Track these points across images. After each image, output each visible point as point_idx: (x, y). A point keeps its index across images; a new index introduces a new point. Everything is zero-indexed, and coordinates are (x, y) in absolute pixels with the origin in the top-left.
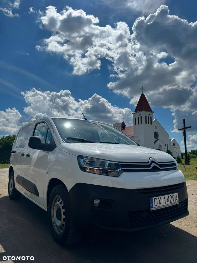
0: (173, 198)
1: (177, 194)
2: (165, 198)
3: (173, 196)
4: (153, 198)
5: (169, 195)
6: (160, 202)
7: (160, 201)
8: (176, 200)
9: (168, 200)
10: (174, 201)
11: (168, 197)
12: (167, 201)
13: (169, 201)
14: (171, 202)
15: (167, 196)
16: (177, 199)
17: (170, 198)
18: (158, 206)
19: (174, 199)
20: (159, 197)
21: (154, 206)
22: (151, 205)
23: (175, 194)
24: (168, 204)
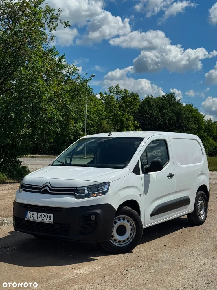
0: (47, 217)
1: (52, 215)
2: (37, 215)
3: (47, 216)
4: (28, 212)
5: (42, 214)
6: (33, 216)
7: (33, 215)
8: (49, 219)
9: (41, 217)
10: (48, 220)
11: (41, 215)
12: (40, 218)
13: (41, 218)
14: (43, 219)
15: (39, 214)
16: (51, 219)
17: (43, 216)
18: (31, 218)
19: (47, 218)
20: (33, 213)
21: (28, 218)
22: (26, 216)
23: (49, 215)
24: (39, 220)
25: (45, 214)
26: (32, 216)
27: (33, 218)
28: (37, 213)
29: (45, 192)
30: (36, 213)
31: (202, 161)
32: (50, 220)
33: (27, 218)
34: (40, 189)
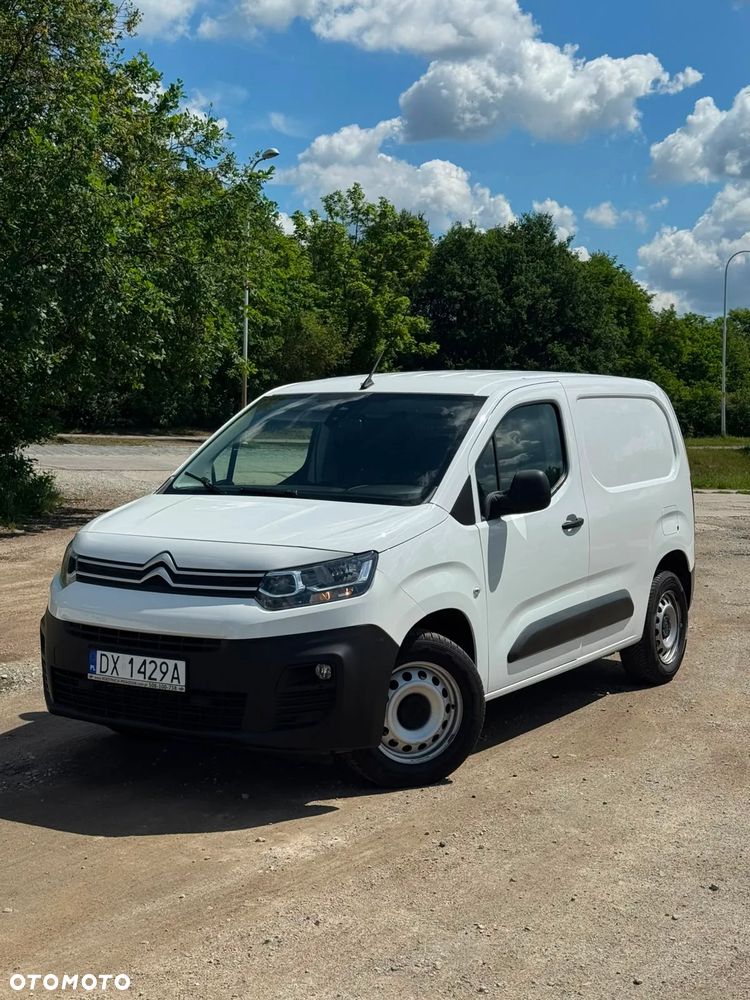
0: (164, 670)
1: (182, 665)
2: (131, 662)
3: (164, 667)
4: (99, 653)
5: (149, 659)
6: (115, 667)
7: (115, 663)
8: (173, 678)
9: (142, 670)
10: (167, 679)
11: (145, 662)
12: (139, 672)
13: (144, 673)
14: (150, 678)
15: (138, 660)
16: (178, 678)
17: (150, 668)
18: (109, 673)
19: (165, 674)
20: (116, 655)
21: (98, 672)
22: (92, 667)
23: (171, 663)
24: (139, 680)
25: (159, 661)
26: (112, 665)
27: (115, 674)
28: (128, 657)
29: (157, 585)
30: (125, 658)
31: (673, 470)
32: (175, 682)
33: (95, 673)
34: (139, 575)
